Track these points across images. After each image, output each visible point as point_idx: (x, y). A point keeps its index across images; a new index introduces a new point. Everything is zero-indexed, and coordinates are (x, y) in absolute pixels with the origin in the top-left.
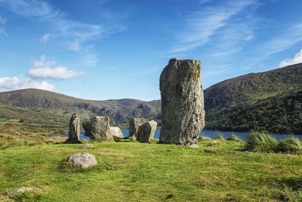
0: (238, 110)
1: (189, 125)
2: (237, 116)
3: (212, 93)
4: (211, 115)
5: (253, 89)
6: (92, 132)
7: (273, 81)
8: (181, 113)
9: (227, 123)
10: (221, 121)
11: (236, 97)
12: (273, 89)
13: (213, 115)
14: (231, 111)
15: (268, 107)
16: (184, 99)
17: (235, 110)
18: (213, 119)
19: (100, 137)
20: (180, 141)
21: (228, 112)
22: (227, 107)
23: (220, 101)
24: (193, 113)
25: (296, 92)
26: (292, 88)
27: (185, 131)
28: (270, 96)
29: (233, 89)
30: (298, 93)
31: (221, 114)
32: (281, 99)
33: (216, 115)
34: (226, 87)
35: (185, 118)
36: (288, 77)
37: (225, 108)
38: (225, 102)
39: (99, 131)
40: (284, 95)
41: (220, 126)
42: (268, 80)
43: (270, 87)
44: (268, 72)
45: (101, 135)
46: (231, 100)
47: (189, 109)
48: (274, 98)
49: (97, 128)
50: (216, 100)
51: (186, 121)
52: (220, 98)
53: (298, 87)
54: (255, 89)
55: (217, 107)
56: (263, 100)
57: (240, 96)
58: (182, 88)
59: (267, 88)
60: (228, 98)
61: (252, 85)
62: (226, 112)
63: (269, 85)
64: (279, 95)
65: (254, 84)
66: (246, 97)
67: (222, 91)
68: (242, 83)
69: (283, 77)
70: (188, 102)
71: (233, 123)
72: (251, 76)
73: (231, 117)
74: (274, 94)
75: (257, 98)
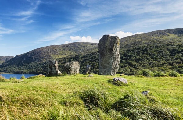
0: (46, 64)
1: (116, 66)
2: (46, 66)
3: (32, 54)
4: (32, 66)
5: (54, 53)
6: (70, 70)
7: (64, 49)
8: (112, 61)
9: (41, 70)
10: (37, 69)
11: (46, 57)
12: (64, 54)
13: (33, 66)
14: (42, 64)
15: (62, 62)
16: (114, 54)
17: (45, 63)
18: (33, 68)
19: (74, 73)
20: (112, 74)
21: (41, 65)
22: (41, 62)
23: (37, 59)
24: (117, 61)
25: (75, 55)
26: (72, 54)
27: (114, 69)
28: (63, 57)
29: (44, 52)
30: (76, 56)
31: (38, 65)
32: (68, 58)
33: (35, 66)
34: (40, 51)
35: (114, 63)
36: (71, 48)
37: (40, 63)
38: (40, 59)
39: (74, 69)
40: (69, 57)
41: (37, 72)
42: (62, 49)
43: (63, 52)
44: (62, 45)
45: (74, 72)
46: (43, 58)
47: (116, 59)
48: (65, 58)
49: (73, 68)
50: (35, 58)
51: (114, 65)
52: (37, 57)
53: (75, 53)
54: (55, 53)
55: (36, 62)
56: (59, 59)
57: (47, 56)
58: (113, 49)
59: (61, 53)
60: (41, 57)
61: (54, 51)
62: (40, 64)
63: (62, 51)
64: (67, 57)
65: (55, 51)
66: (51, 57)
67: (38, 53)
68: (49, 50)
69: (69, 48)
70: (116, 56)
71: (44, 70)
72: (54, 46)
73: (42, 67)
74: (65, 56)
75: (56, 58)
